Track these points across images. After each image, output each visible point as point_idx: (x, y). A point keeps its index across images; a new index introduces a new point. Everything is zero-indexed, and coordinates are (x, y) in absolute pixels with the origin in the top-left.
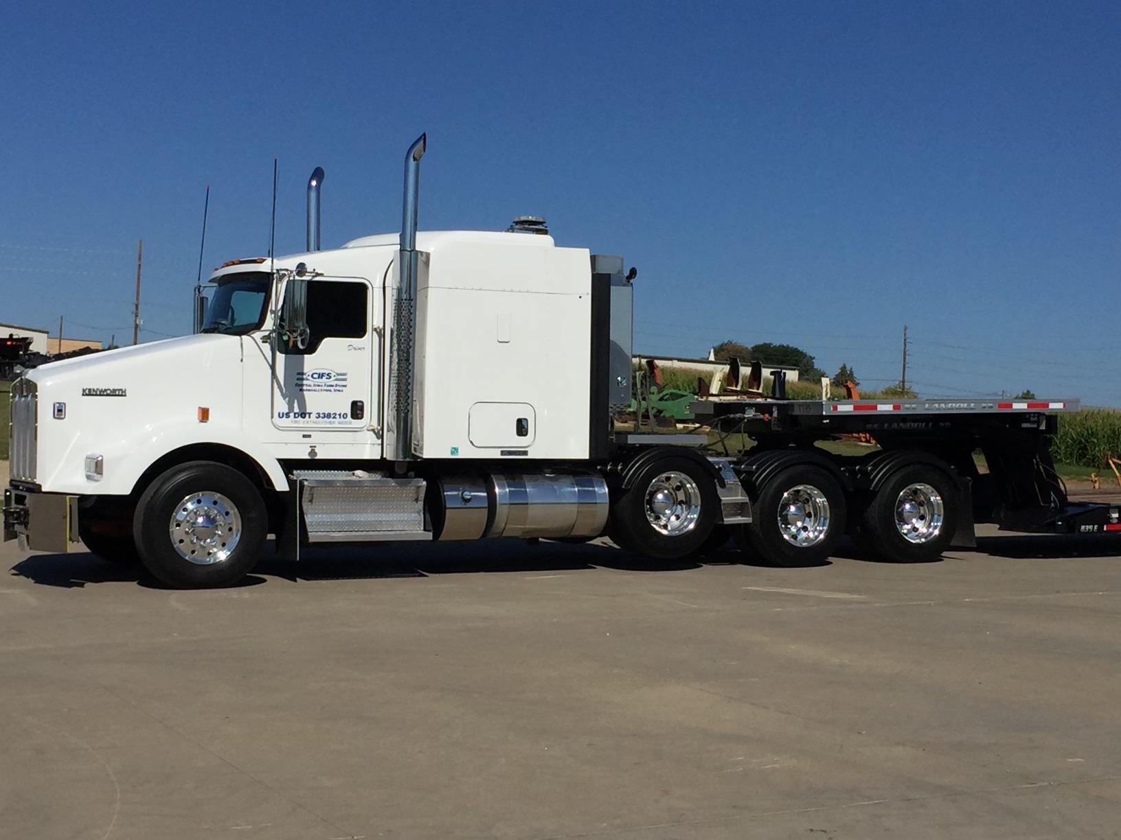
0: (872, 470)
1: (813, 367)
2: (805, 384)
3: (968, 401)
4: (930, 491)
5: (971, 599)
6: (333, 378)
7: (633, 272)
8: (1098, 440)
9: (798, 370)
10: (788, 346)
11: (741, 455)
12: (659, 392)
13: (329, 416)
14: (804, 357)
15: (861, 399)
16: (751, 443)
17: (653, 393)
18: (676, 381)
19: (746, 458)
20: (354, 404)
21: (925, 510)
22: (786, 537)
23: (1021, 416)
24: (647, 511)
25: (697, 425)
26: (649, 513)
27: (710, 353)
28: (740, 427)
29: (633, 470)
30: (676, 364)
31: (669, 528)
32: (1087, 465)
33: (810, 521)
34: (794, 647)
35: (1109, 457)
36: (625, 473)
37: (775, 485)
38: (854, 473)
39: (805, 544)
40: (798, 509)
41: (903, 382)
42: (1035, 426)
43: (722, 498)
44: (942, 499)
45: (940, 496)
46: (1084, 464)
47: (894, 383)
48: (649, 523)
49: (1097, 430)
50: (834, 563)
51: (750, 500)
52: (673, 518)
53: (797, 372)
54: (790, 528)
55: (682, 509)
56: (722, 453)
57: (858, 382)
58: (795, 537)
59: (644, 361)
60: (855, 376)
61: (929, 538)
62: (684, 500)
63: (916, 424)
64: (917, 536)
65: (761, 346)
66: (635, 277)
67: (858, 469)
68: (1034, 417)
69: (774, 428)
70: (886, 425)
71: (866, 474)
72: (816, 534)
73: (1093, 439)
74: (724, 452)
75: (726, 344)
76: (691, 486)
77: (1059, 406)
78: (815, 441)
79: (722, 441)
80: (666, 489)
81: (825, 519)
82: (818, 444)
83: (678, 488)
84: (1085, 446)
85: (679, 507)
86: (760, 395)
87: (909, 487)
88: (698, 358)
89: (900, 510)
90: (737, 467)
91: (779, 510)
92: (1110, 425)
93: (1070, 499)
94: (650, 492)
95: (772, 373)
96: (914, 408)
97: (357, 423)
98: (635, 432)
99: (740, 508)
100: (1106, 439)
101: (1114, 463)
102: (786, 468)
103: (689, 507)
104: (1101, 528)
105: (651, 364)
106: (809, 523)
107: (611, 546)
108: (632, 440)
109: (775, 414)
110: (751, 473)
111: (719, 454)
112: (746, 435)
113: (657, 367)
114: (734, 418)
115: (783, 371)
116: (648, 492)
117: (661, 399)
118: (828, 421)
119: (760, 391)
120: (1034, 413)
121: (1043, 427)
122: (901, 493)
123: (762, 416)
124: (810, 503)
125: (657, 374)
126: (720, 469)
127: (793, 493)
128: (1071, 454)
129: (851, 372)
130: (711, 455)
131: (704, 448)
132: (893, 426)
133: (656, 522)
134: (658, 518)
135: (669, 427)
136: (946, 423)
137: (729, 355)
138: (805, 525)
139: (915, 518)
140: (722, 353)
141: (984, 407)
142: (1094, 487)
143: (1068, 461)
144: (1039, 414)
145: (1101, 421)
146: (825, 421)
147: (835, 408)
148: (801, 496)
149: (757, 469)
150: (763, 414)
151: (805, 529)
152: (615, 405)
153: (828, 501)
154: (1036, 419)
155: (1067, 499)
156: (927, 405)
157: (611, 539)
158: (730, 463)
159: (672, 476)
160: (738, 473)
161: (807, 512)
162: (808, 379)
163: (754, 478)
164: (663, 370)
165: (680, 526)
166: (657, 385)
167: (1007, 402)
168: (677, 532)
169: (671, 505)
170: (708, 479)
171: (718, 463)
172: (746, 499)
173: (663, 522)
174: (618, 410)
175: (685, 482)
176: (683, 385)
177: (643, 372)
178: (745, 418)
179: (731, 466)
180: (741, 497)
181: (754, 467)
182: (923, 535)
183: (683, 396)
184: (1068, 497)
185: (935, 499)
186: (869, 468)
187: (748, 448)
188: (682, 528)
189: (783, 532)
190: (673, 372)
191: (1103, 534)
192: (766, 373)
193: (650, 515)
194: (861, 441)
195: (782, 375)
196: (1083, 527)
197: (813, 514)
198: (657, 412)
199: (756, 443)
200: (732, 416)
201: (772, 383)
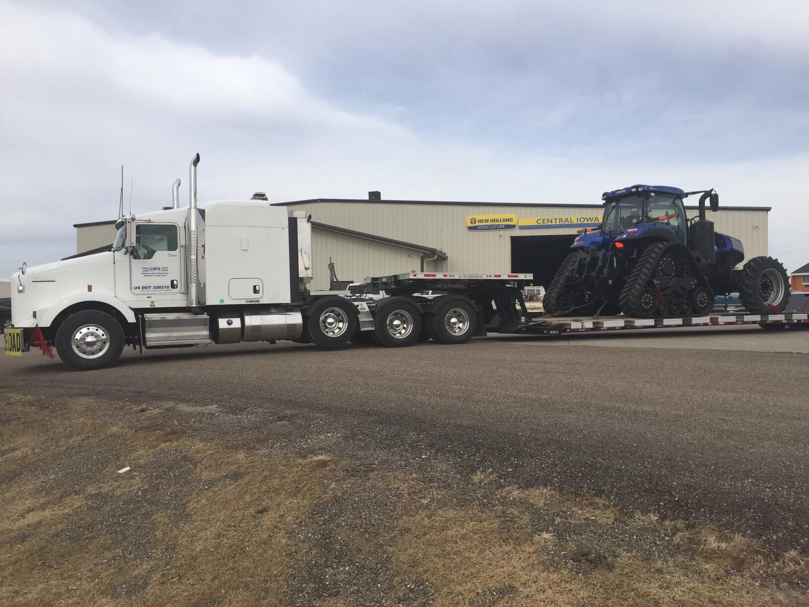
0: (434, 304)
6: (161, 270)
13: (160, 287)
20: (172, 282)
29: (313, 307)
36: (309, 309)
42: (513, 286)
43: (360, 319)
70: (445, 286)
71: (431, 306)
83: (338, 315)
97: (174, 290)
99: (370, 323)
110: (374, 307)
120: (512, 280)
121: (516, 286)
126: (357, 305)
154: (513, 283)
160: (369, 307)
172: (372, 319)
181: (375, 304)
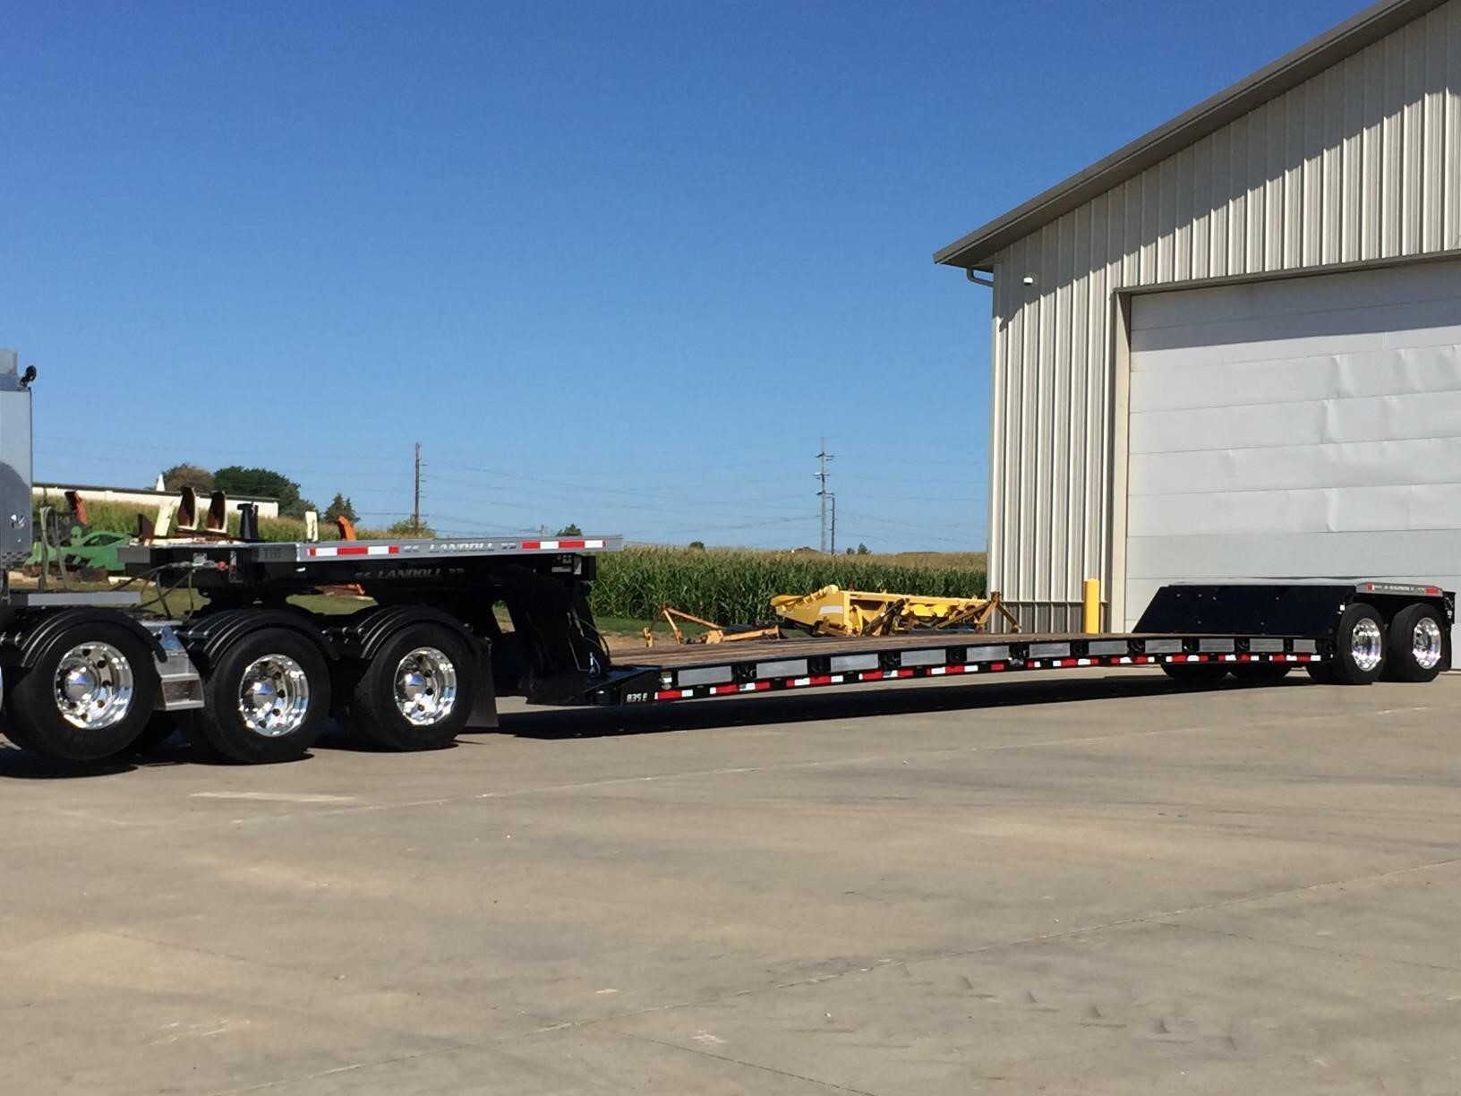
0: (363, 632)
1: (298, 497)
2: (286, 520)
3: (485, 540)
4: (439, 657)
5: (491, 795)
7: (31, 373)
8: (655, 586)
9: (278, 502)
10: (264, 471)
11: (188, 617)
12: (84, 535)
14: (286, 485)
15: (358, 539)
16: (201, 602)
17: (76, 536)
18: (110, 519)
19: (195, 621)
21: (433, 682)
22: (250, 724)
23: (550, 558)
24: (58, 697)
25: (128, 579)
26: (61, 699)
27: (157, 480)
28: (187, 579)
29: (35, 642)
30: (110, 497)
31: (89, 719)
32: (642, 617)
33: (283, 701)
34: (256, 870)
35: (664, 606)
36: (25, 645)
37: (235, 656)
38: (339, 637)
39: (276, 733)
40: (266, 686)
41: (416, 516)
42: (568, 570)
43: (163, 676)
44: (454, 667)
45: (452, 662)
46: (640, 617)
47: (404, 518)
48: (60, 714)
49: (654, 573)
50: (316, 755)
51: (201, 676)
52: (94, 705)
53: (275, 506)
54: (255, 713)
55: (107, 692)
56: (162, 616)
57: (357, 516)
58: (263, 724)
59: (61, 493)
60: (353, 509)
61: (440, 718)
62: (110, 680)
63: (420, 571)
64: (424, 715)
65: (229, 470)
66: (34, 379)
67: (346, 631)
68: (567, 559)
69: (234, 580)
70: (381, 573)
71: (356, 638)
72: (291, 718)
73: (649, 585)
74: (166, 614)
75: (181, 468)
76: (119, 662)
77: (598, 544)
78: (287, 596)
79: (162, 598)
80: (84, 665)
81: (303, 699)
82: (293, 600)
83: (101, 664)
84: (641, 594)
85: (103, 690)
86: (224, 536)
87: (411, 653)
88: (142, 487)
89: (400, 683)
90: (182, 634)
91: (241, 688)
92: (670, 566)
93: (615, 661)
94: (61, 671)
95: (240, 507)
96: (415, 551)
98: (42, 589)
99: (188, 689)
100: (665, 584)
101: (671, 615)
102: (251, 631)
103: (117, 690)
104: (651, 697)
105: (72, 498)
106: (281, 705)
107: (8, 747)
108: (34, 600)
109: (233, 562)
110: (201, 642)
111: (158, 617)
112: (196, 590)
113: (81, 500)
114: (177, 569)
115: (255, 503)
116: (58, 671)
117: (87, 544)
118: (304, 569)
119: (224, 530)
120: (568, 554)
121: (578, 572)
122: (402, 662)
123: (216, 565)
124: (283, 677)
125: (80, 511)
126: (159, 637)
127: (259, 665)
128: (623, 604)
129: (349, 504)
130: (148, 619)
131: (137, 610)
132: (389, 575)
133: (71, 711)
134: (73, 706)
135: (97, 581)
136: (458, 569)
137: (183, 484)
138: (276, 707)
139: (419, 692)
140: (174, 480)
141: (505, 548)
142: (648, 646)
143: (620, 613)
144: (574, 555)
145: (658, 562)
146: (300, 570)
147: (313, 552)
148: (270, 669)
149: (210, 635)
150: (217, 561)
151: (276, 712)
152: (9, 553)
153: (306, 674)
154: (570, 561)
155: (610, 662)
156: (432, 547)
157: (8, 737)
158: (173, 628)
159: (91, 648)
160: (183, 641)
161: (279, 690)
162: (288, 515)
163: (206, 647)
164: (91, 504)
165: (104, 715)
166: (81, 525)
167: (533, 541)
168: (100, 724)
169: (92, 688)
170: (142, 650)
171: (157, 629)
172: (195, 676)
173: (80, 711)
174: (14, 560)
175: (110, 655)
176: (119, 524)
177: (49, 508)
178: (193, 568)
179: (175, 632)
180: (188, 674)
181: (206, 633)
182: (431, 716)
183: (117, 539)
184: (612, 659)
185: (446, 667)
186: (360, 630)
187: (198, 607)
188: (108, 719)
189: (246, 718)
190: (105, 508)
191: (655, 704)
192: (231, 506)
193: (62, 703)
194: (360, 595)
195: (253, 509)
196: (629, 697)
197: (288, 693)
198: (81, 562)
199: (207, 601)
200: (175, 565)
201: (240, 519)
